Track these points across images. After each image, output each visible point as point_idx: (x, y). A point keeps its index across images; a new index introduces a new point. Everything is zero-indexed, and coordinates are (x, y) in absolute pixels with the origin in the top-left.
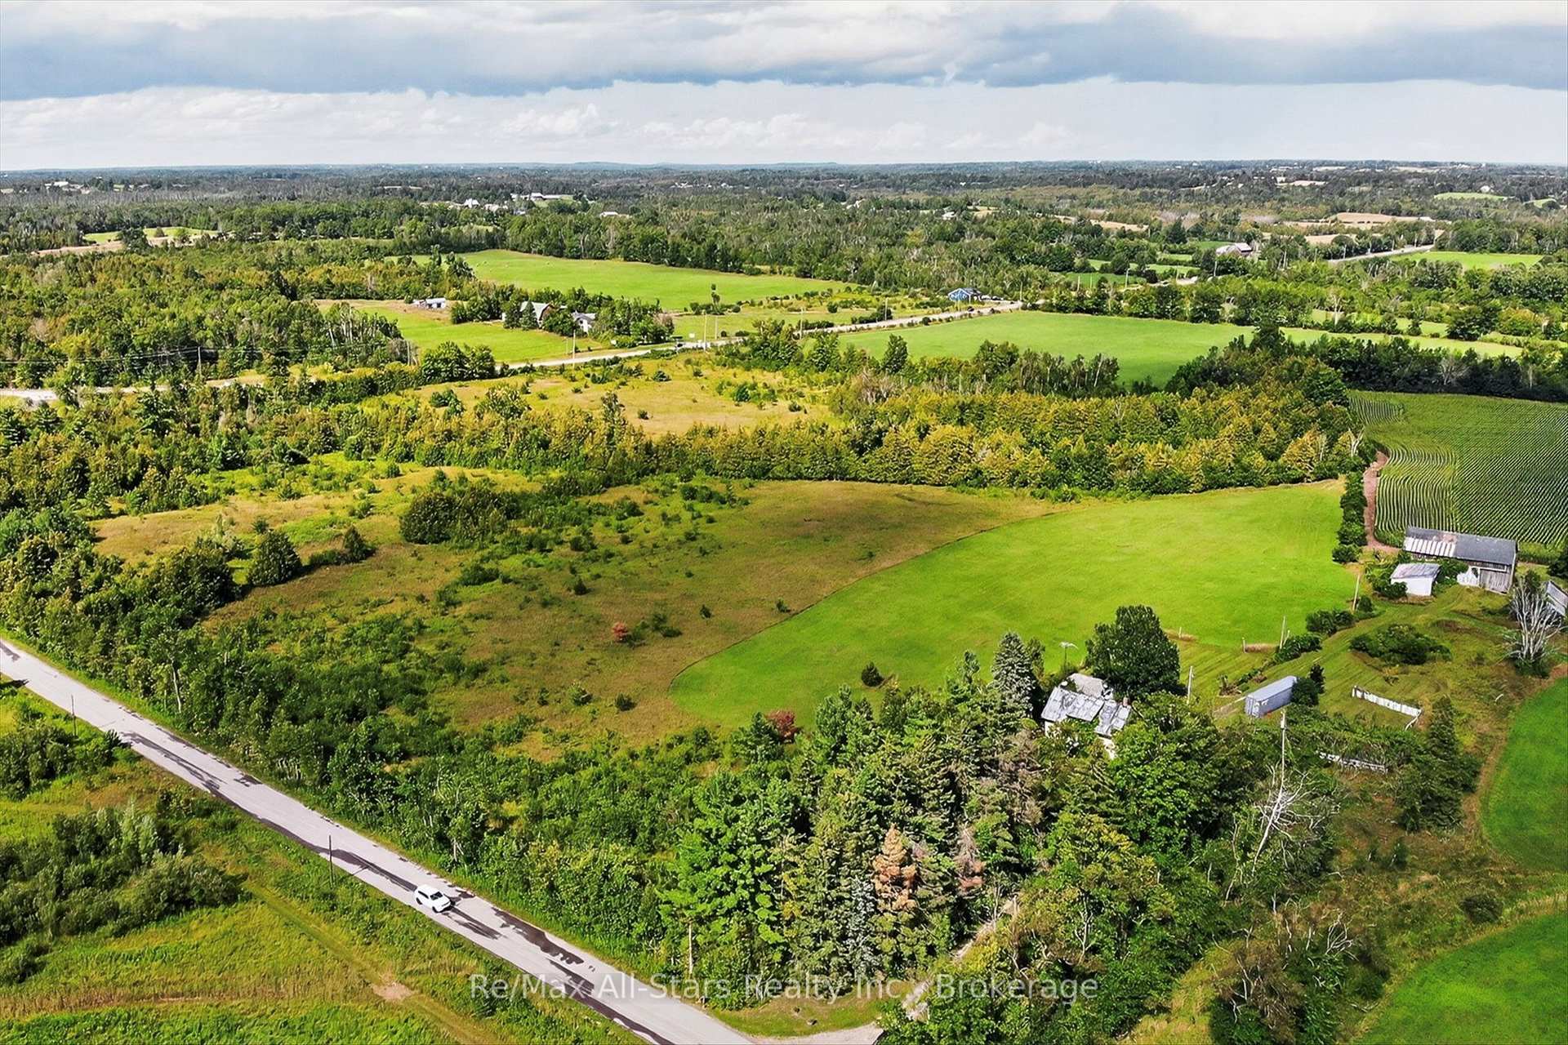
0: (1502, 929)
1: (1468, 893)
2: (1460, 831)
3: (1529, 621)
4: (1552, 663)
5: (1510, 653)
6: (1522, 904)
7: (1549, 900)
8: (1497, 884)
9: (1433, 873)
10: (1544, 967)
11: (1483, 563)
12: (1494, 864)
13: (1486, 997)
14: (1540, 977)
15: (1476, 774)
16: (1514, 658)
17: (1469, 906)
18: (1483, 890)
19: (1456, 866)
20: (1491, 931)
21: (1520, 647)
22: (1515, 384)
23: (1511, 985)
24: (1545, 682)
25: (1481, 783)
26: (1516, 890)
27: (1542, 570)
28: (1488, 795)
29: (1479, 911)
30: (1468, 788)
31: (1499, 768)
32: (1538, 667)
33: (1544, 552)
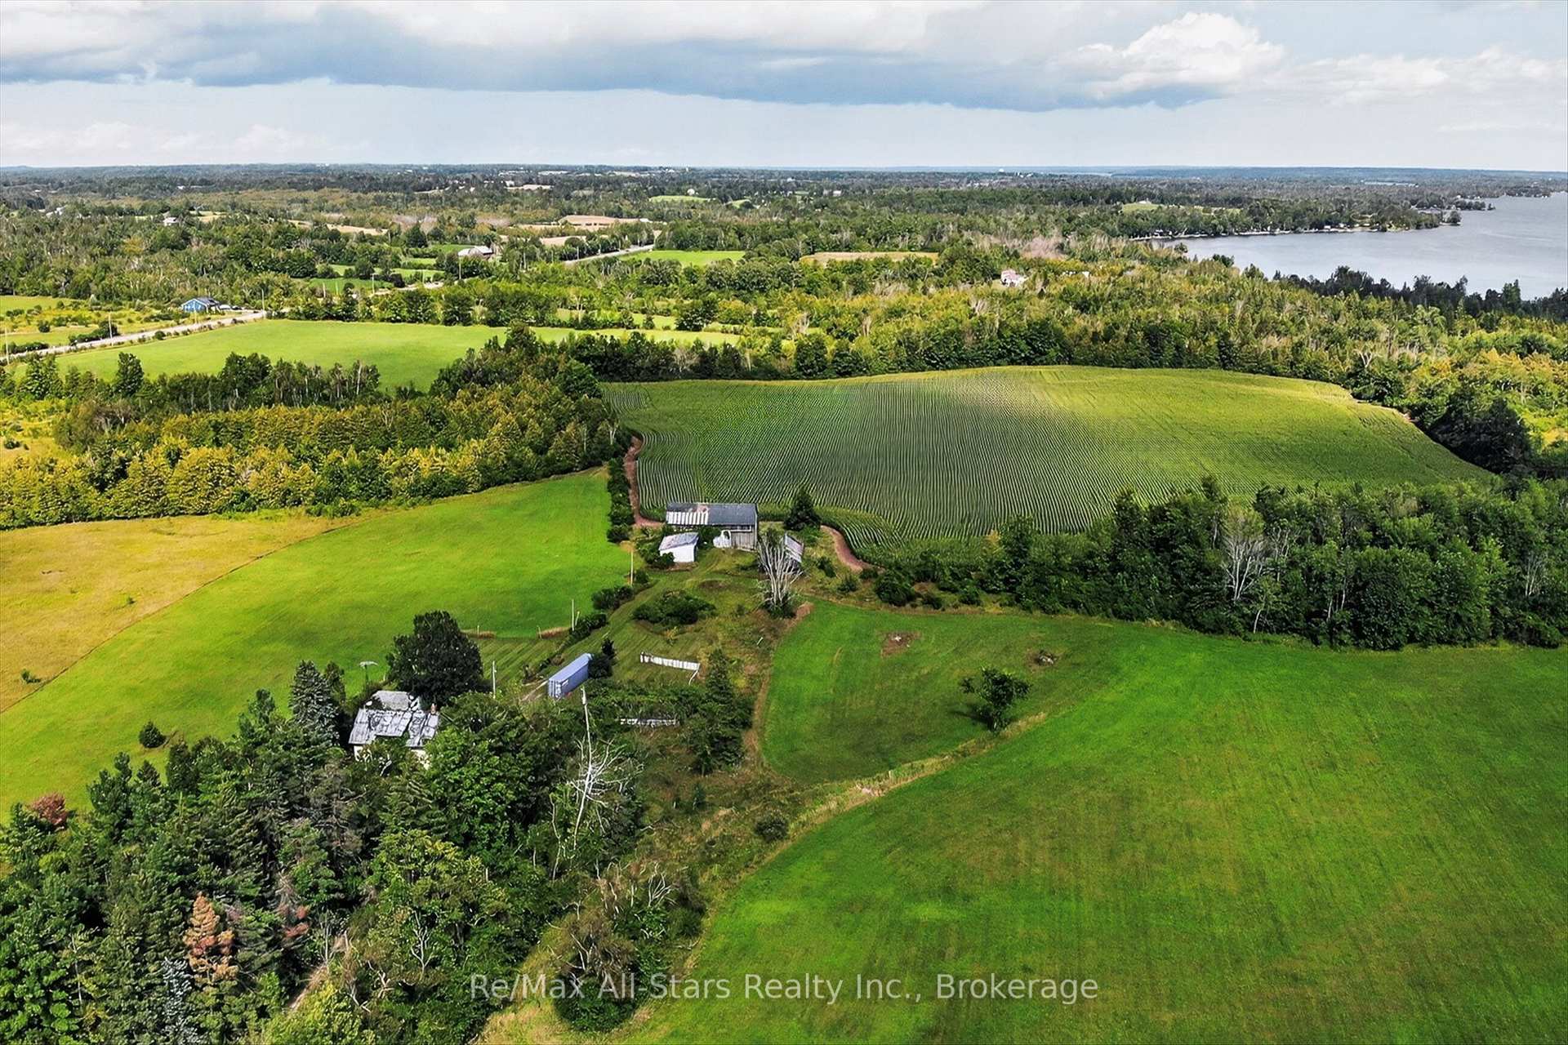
0: (790, 843)
1: (758, 819)
2: (745, 764)
3: (775, 571)
4: (797, 603)
5: (764, 600)
6: (803, 818)
7: (824, 808)
8: (780, 803)
9: (730, 806)
10: (828, 868)
11: (733, 527)
12: (776, 787)
13: (786, 908)
14: (826, 877)
15: (751, 711)
16: (766, 606)
17: (760, 830)
18: (771, 812)
19: (747, 796)
20: (785, 846)
21: (770, 595)
22: (737, 367)
23: (805, 892)
24: (794, 622)
25: (756, 718)
26: (796, 805)
27: (778, 526)
28: (763, 728)
29: (770, 831)
30: (747, 725)
31: (768, 703)
32: (786, 609)
33: (777, 510)
